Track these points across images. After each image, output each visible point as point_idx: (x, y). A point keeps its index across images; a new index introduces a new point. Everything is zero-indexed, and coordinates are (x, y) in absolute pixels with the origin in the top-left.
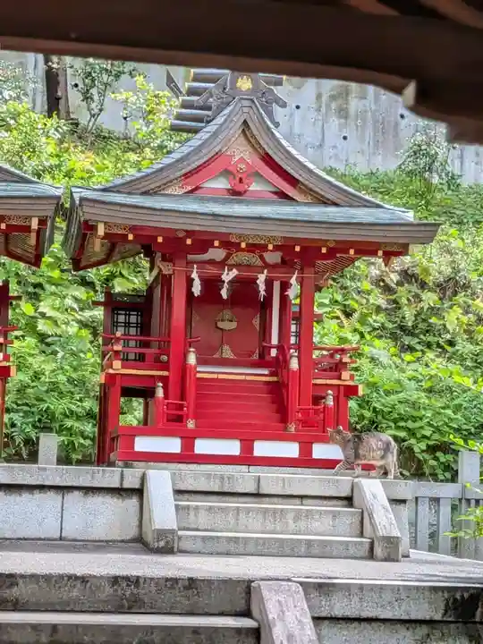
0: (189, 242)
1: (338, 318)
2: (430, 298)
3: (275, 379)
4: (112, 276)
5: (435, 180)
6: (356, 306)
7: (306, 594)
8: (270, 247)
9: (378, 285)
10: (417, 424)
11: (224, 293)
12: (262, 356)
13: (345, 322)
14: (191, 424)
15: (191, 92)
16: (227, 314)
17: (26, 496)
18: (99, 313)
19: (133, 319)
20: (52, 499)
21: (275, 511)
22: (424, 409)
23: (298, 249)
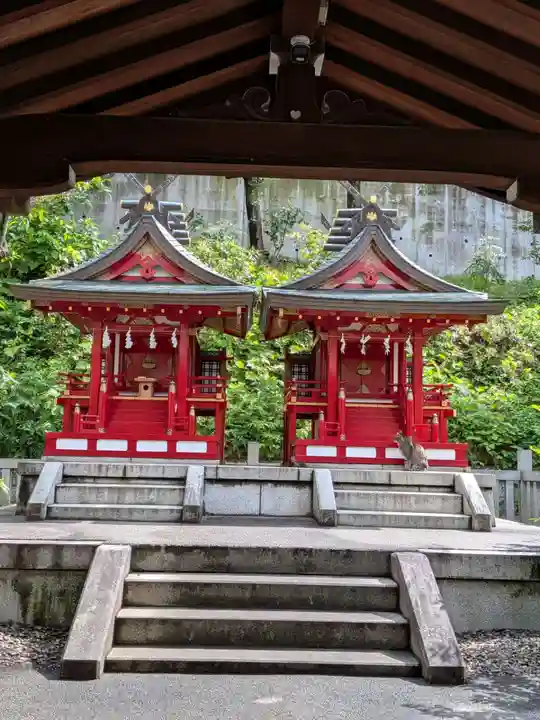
0: (338, 318)
1: (432, 365)
2: (491, 351)
3: (396, 406)
4: (291, 343)
5: (490, 278)
6: (443, 357)
7: (430, 561)
8: (392, 320)
9: (458, 345)
10: (488, 433)
11: (363, 352)
12: (388, 392)
13: (438, 368)
14: (343, 437)
15: (338, 224)
16: (364, 365)
17: (237, 487)
18: (282, 366)
19: (303, 369)
20: (253, 489)
21: (401, 496)
22: (493, 422)
23: (411, 320)
